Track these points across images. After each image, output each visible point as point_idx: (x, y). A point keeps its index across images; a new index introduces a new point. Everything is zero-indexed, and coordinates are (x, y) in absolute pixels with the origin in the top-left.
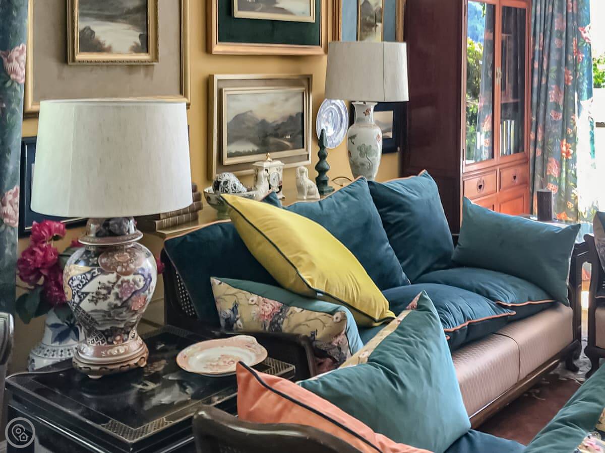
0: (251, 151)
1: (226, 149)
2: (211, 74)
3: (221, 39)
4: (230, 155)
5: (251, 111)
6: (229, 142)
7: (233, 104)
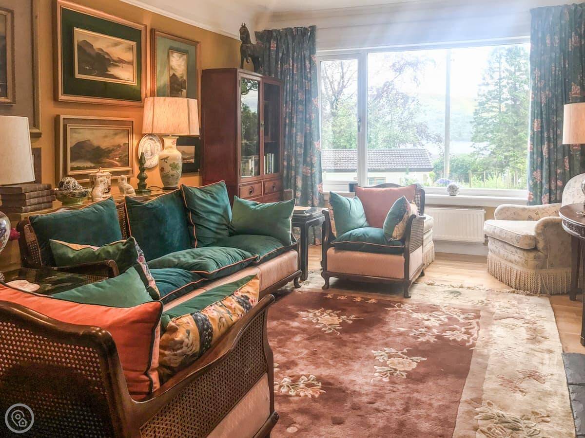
0: (89, 166)
1: (70, 164)
2: (58, 114)
3: (65, 92)
4: (73, 169)
5: (89, 140)
6: (72, 160)
7: (75, 135)
